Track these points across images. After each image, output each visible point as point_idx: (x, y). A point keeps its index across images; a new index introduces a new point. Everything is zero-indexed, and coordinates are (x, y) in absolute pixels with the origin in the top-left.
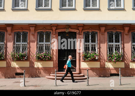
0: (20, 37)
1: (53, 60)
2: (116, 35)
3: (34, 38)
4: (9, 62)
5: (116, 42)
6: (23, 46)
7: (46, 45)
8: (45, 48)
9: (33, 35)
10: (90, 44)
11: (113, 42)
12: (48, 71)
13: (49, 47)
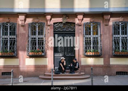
0: (6, 29)
2: (123, 26)
3: (25, 30)
5: (123, 34)
6: (11, 40)
7: (39, 38)
8: (38, 42)
9: (23, 26)
10: (92, 36)
11: (119, 34)
13: (43, 40)
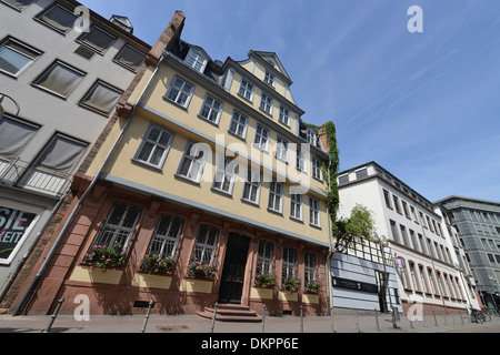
0: (167, 226)
1: (213, 280)
3: (193, 232)
4: (130, 273)
6: (168, 243)
7: (206, 249)
9: (192, 228)
10: (264, 259)
11: (287, 261)
12: (201, 300)
